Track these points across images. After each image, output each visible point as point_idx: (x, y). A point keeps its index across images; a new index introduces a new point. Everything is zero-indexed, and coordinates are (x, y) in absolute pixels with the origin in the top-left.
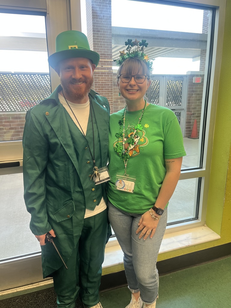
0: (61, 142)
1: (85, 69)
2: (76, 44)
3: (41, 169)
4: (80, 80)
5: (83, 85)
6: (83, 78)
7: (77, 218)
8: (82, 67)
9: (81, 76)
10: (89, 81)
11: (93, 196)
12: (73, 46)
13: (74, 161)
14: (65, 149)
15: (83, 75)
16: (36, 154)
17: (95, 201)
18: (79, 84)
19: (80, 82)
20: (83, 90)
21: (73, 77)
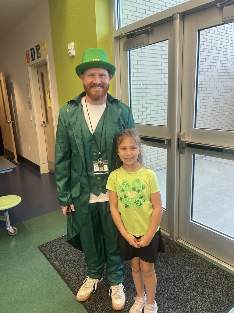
0: (74, 133)
1: (104, 77)
2: (98, 58)
3: (63, 153)
4: (99, 85)
5: (100, 90)
6: (102, 84)
7: (84, 199)
8: (101, 75)
9: (100, 82)
10: (106, 86)
11: (99, 184)
12: (96, 60)
13: (80, 149)
14: (76, 139)
15: (102, 82)
16: (60, 141)
17: (100, 188)
18: (98, 88)
19: (99, 86)
20: (101, 93)
21: (94, 82)
